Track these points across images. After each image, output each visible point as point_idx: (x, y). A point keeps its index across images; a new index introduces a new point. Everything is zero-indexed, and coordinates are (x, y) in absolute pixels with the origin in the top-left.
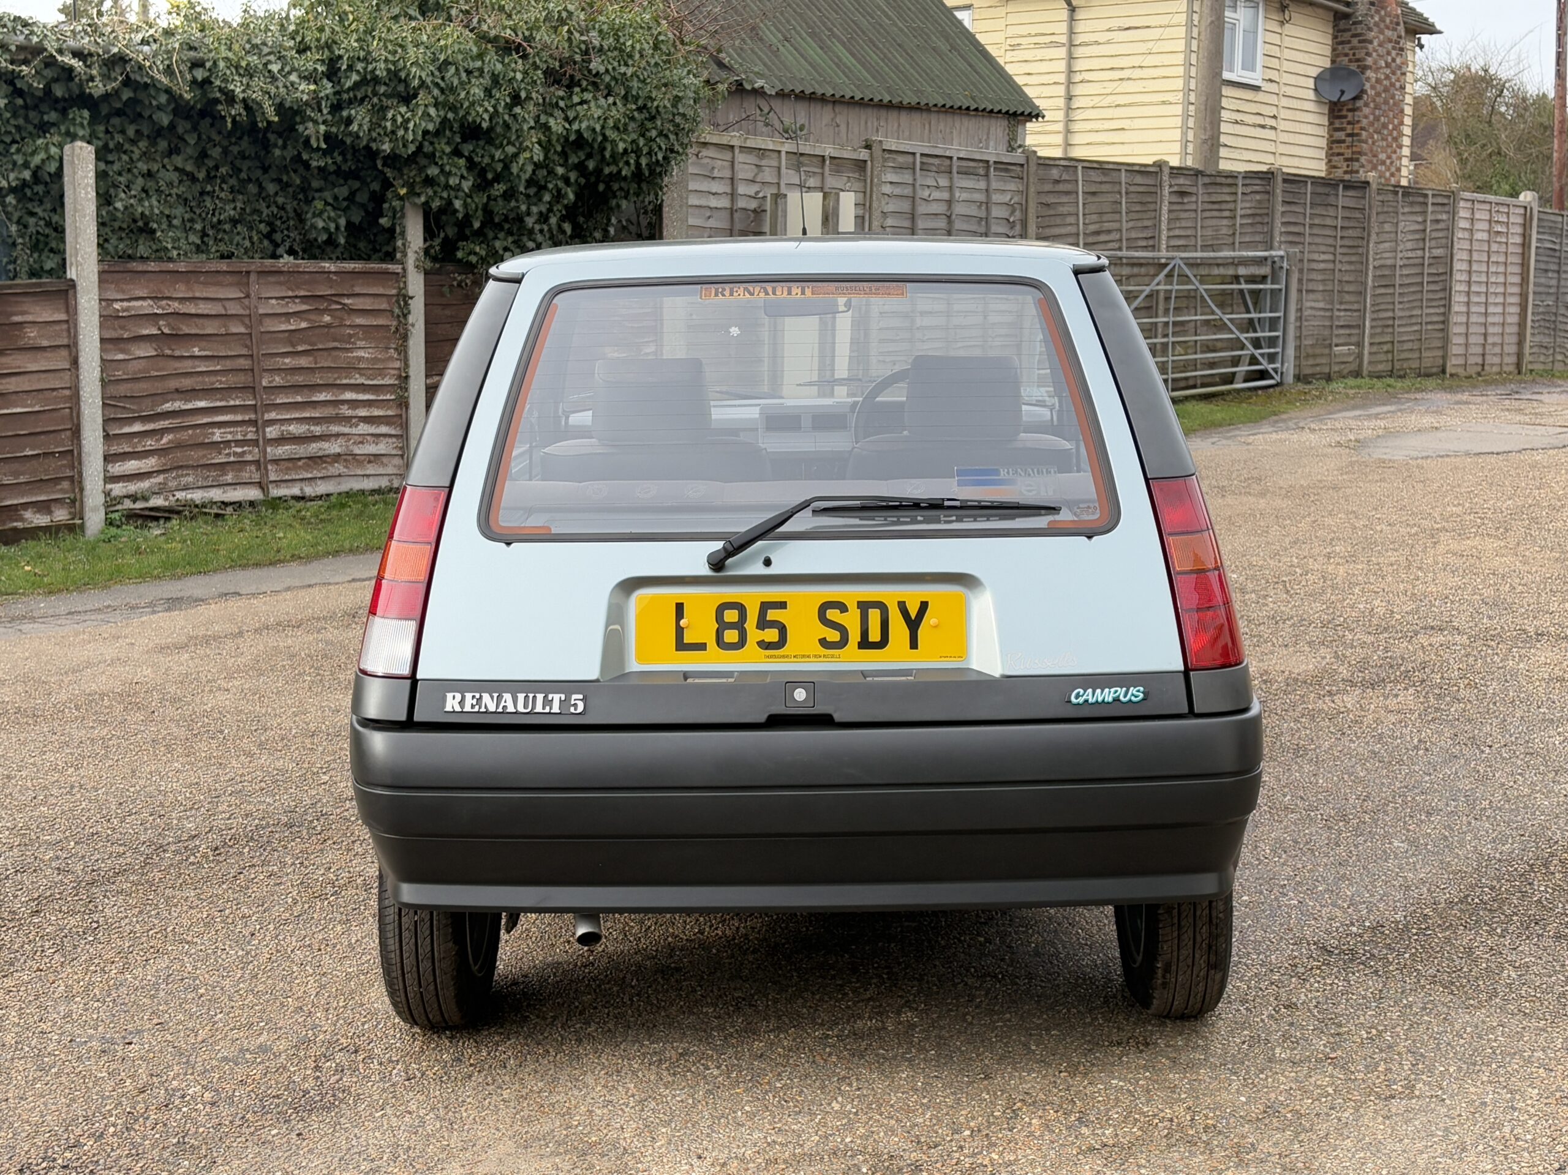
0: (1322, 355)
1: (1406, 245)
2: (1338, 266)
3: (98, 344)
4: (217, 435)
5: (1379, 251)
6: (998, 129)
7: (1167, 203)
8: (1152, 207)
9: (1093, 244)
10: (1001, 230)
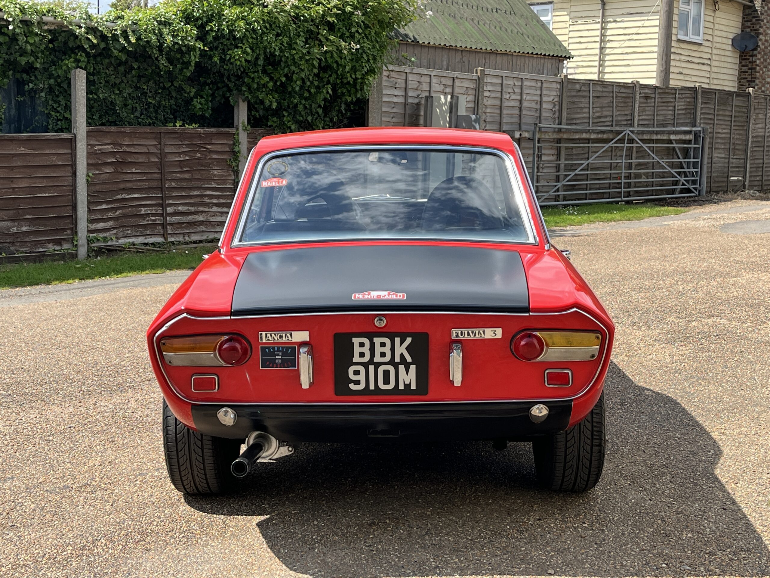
2: (732, 136)
3: (86, 166)
4: (143, 211)
5: (755, 128)
6: (548, 64)
7: (638, 102)
9: (597, 123)
10: (548, 115)
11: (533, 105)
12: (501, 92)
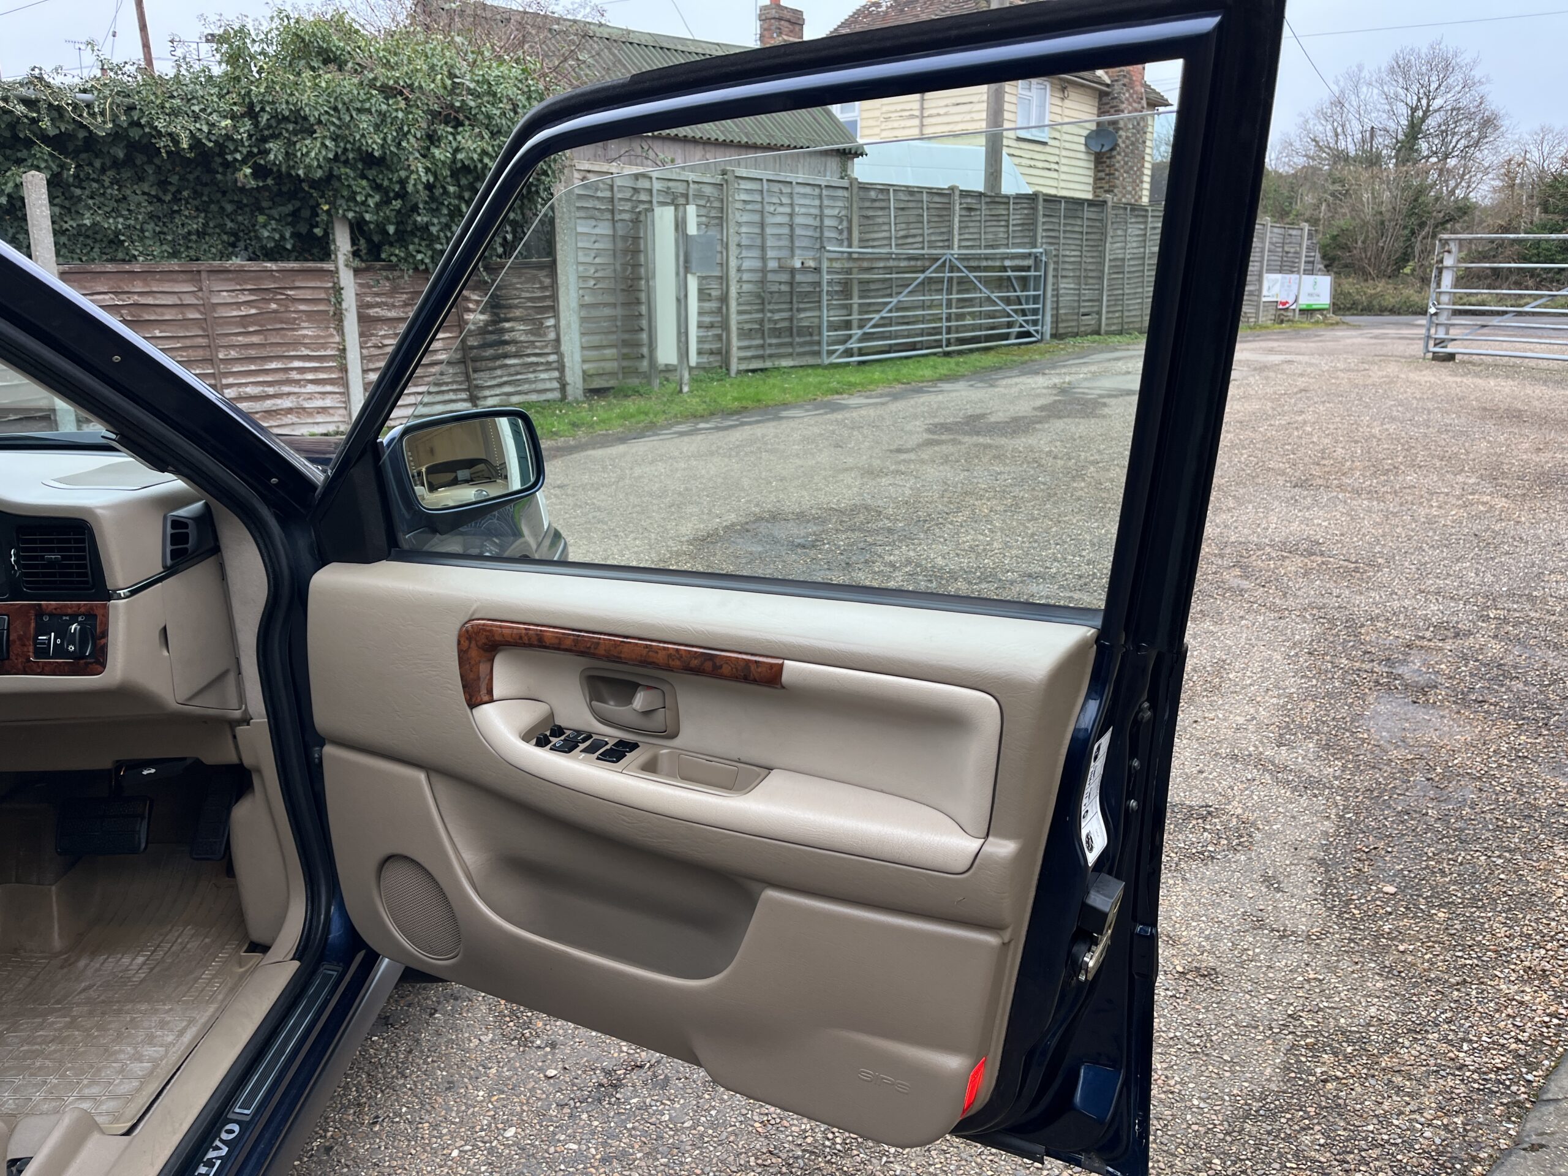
0: (1073, 320)
1: (1133, 244)
2: (1084, 259)
5: (1113, 249)
6: (833, 164)
7: (957, 215)
8: (947, 218)
9: (903, 244)
10: (832, 234)
11: (810, 221)
12: (762, 203)
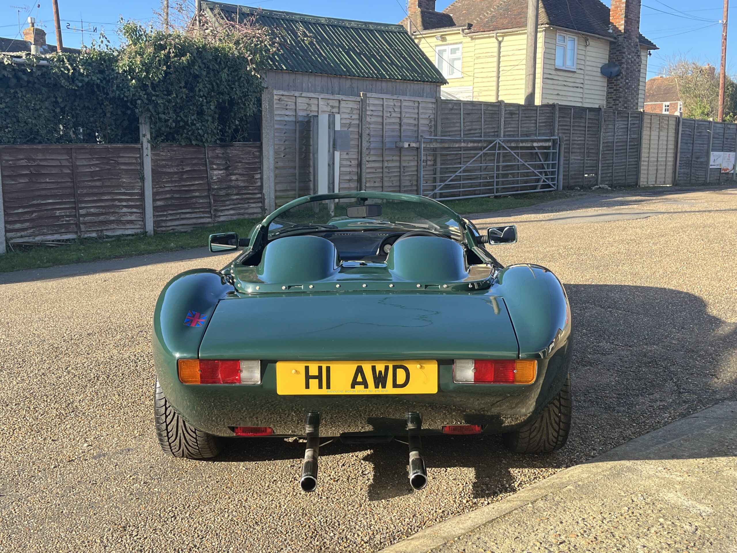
0: (579, 178)
1: (619, 133)
2: (587, 142)
4: (58, 213)
5: (605, 136)
7: (503, 117)
9: (468, 134)
10: (425, 129)
11: (412, 121)
12: (383, 111)
